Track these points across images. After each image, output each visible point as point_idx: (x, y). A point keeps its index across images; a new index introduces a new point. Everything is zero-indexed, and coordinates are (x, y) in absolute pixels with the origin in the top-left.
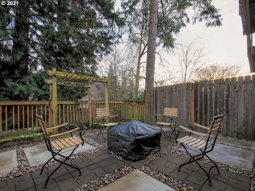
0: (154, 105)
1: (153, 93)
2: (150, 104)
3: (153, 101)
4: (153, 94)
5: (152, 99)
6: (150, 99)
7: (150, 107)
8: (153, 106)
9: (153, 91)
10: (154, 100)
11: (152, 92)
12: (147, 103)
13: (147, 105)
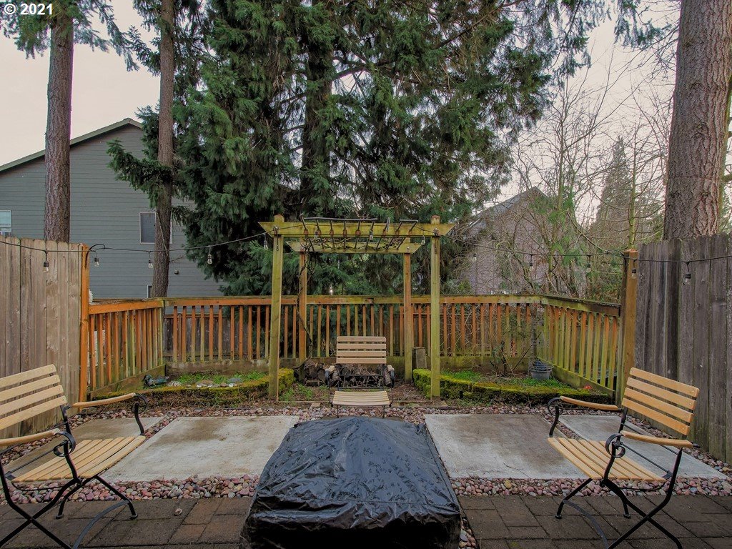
0: (665, 329)
1: (662, 270)
2: (647, 323)
3: (661, 307)
4: (662, 277)
5: (656, 298)
6: (646, 299)
7: (647, 337)
8: (660, 331)
9: (663, 262)
10: (663, 302)
11: (657, 266)
12: (635, 314)
13: (631, 321)
